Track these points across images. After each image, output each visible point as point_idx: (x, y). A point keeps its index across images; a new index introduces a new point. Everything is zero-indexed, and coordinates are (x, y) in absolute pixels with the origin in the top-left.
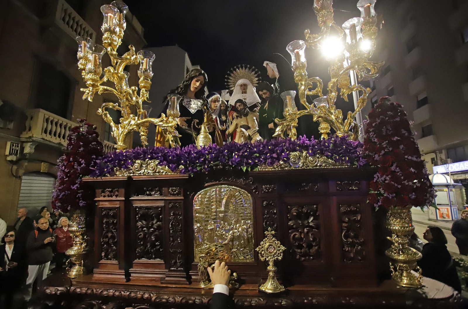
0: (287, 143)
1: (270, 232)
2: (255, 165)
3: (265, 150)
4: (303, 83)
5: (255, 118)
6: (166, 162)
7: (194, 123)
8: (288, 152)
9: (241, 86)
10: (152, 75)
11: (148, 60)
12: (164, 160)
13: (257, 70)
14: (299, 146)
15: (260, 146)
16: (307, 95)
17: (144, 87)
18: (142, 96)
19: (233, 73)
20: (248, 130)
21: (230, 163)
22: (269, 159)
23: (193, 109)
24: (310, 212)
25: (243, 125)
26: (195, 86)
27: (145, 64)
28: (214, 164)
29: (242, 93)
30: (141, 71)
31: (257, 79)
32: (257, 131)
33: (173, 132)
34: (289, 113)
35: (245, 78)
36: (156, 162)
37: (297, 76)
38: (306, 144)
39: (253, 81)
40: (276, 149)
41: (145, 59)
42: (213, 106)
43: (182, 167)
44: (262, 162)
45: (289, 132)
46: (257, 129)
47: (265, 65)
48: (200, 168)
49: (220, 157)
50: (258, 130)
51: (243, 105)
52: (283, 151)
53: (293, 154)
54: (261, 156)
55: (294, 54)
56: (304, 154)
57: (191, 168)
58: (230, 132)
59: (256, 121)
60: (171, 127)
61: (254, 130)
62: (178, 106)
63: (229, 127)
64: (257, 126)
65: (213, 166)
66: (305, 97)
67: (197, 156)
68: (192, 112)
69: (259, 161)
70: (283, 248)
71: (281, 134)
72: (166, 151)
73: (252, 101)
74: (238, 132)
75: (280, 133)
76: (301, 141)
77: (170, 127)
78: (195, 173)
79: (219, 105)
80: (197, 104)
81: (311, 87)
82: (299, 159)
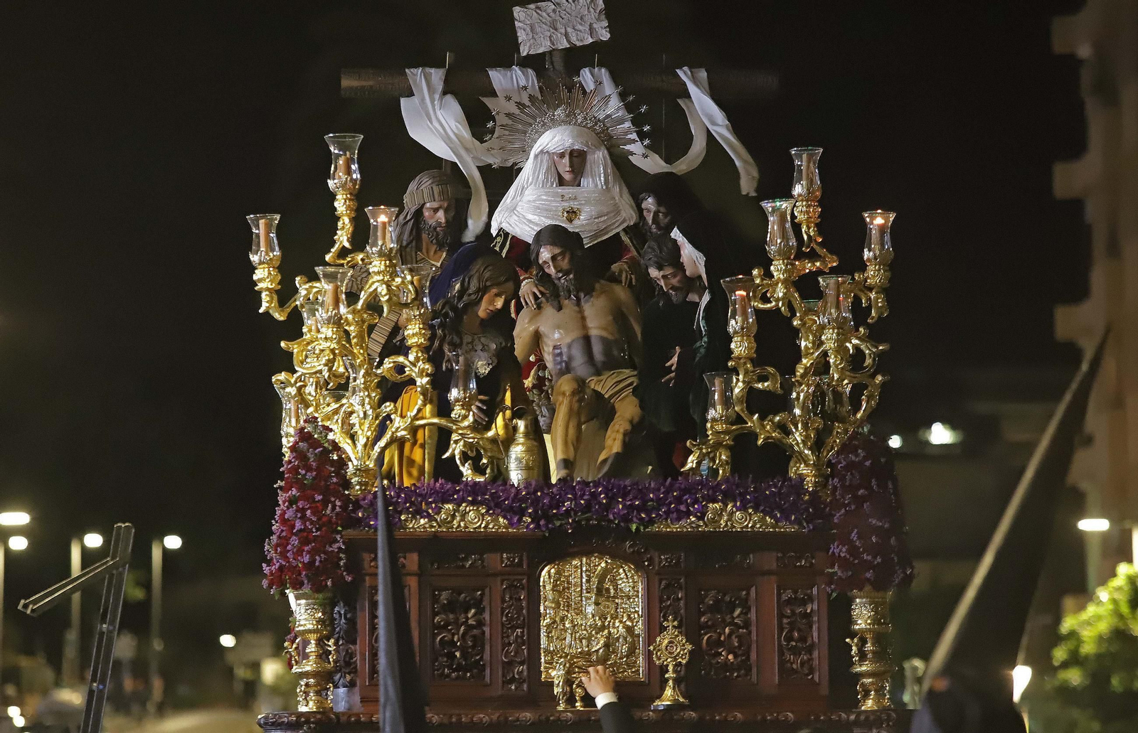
1: (670, 623)
2: (651, 522)
3: (668, 499)
6: (499, 510)
8: (703, 503)
12: (496, 506)
14: (724, 492)
15: (659, 490)
21: (611, 517)
22: (673, 513)
24: (735, 600)
26: (491, 308)
28: (583, 517)
29: (559, 185)
36: (481, 509)
40: (685, 497)
43: (528, 520)
44: (663, 518)
48: (561, 522)
51: (568, 256)
52: (696, 501)
53: (710, 505)
54: (661, 507)
56: (729, 507)
57: (545, 522)
61: (618, 377)
65: (582, 521)
69: (658, 515)
70: (689, 647)
73: (605, 222)
78: (551, 531)
82: (721, 515)
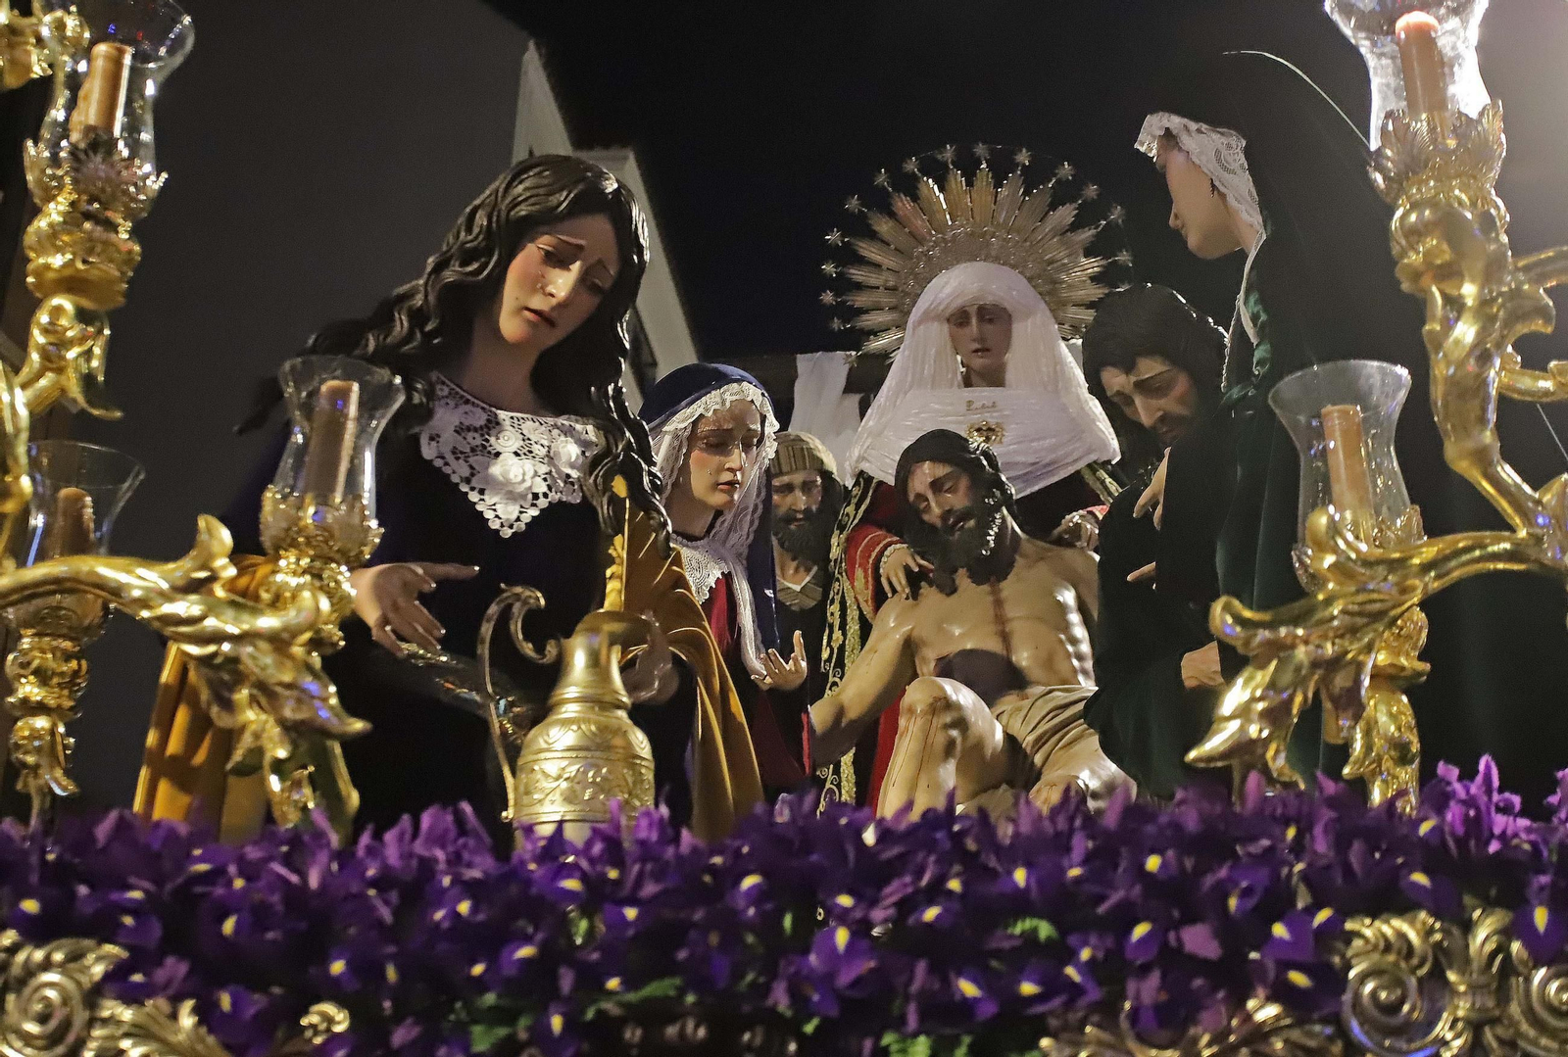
0: (1318, 830)
2: (1018, 1026)
3: (1115, 888)
4: (1469, 291)
5: (1068, 597)
6: (183, 968)
7: (505, 616)
8: (1323, 915)
9: (959, 318)
10: (155, 184)
11: (127, 60)
12: (172, 944)
13: (1092, 190)
14: (1432, 855)
15: (1061, 844)
16: (1502, 399)
17: (70, 283)
18: (46, 356)
19: (892, 215)
20: (1009, 702)
21: (780, 1000)
22: (1144, 970)
23: (512, 496)
25: (967, 655)
26: (538, 302)
27: (93, 91)
28: (632, 997)
29: (967, 382)
30: (55, 147)
31: (1092, 265)
32: (1084, 714)
33: (289, 686)
34: (1335, 550)
35: (996, 259)
36: (91, 957)
37: (1415, 234)
38: (1494, 847)
39: (1055, 282)
40: (1209, 880)
41: (102, 48)
42: (699, 483)
43: (329, 1020)
44: (1083, 1002)
45: (1336, 726)
46: (1088, 686)
47: (1147, 144)
48: (502, 1032)
49: (693, 934)
50: (1092, 702)
51: (964, 483)
52: (1275, 903)
53: (1368, 929)
54: (1073, 940)
55: (1390, 47)
56: (1484, 934)
57: (416, 1031)
58: (853, 713)
59: (1075, 618)
60: (279, 641)
61: (1059, 697)
62: (369, 459)
63: (840, 664)
64: (1089, 665)
65: (621, 1022)
66: (1482, 420)
67: (481, 917)
68: (494, 525)
69: (1053, 985)
71: (1266, 742)
72: (201, 860)
73: (1052, 449)
74: (911, 711)
75: (1253, 731)
76: (1453, 814)
77: (263, 645)
79: (753, 475)
80: (550, 458)
81: (1539, 326)
82: (1435, 984)
